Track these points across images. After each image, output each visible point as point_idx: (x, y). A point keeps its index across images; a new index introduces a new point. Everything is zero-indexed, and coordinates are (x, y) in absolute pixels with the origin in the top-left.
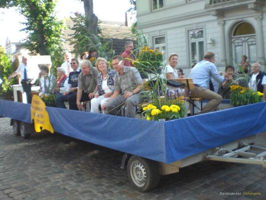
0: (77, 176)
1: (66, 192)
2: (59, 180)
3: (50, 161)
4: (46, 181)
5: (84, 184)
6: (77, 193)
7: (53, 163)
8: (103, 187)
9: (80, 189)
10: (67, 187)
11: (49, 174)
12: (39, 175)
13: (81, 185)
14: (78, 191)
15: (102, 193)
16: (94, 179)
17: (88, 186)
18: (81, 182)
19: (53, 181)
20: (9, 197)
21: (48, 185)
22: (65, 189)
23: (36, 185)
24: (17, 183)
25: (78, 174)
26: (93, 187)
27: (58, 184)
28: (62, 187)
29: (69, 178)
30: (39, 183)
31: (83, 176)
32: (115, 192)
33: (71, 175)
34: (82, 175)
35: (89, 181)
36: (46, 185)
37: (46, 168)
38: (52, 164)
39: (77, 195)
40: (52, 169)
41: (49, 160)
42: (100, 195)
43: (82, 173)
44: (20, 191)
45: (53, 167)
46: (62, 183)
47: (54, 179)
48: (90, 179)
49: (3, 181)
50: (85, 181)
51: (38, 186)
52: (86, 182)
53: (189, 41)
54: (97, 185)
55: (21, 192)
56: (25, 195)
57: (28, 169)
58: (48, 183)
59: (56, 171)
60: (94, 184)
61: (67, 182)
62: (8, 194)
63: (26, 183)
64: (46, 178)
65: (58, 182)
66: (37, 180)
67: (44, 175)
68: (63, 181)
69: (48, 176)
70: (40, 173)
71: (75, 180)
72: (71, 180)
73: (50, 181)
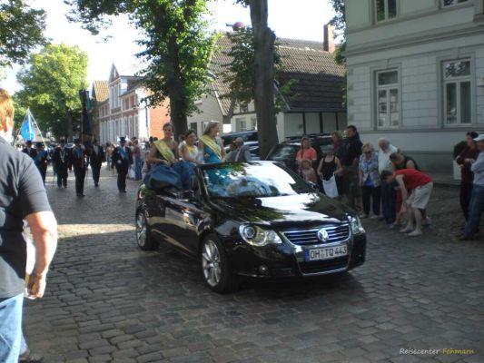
0: (229, 316)
1: (209, 342)
2: (198, 321)
3: (183, 286)
4: (177, 321)
5: (241, 331)
6: (229, 346)
7: (189, 291)
9: (234, 339)
10: (211, 334)
11: (182, 308)
12: (163, 310)
13: (237, 331)
14: (231, 342)
16: (259, 322)
17: (249, 334)
18: (236, 326)
19: (187, 321)
20: (111, 344)
21: (178, 328)
22: (208, 336)
23: (158, 327)
24: (125, 320)
25: (231, 313)
27: (196, 327)
28: (203, 334)
29: (217, 318)
30: (164, 324)
31: (241, 316)
33: (220, 314)
34: (239, 314)
35: (251, 326)
37: (175, 298)
38: (186, 292)
39: (228, 349)
40: (187, 300)
41: (181, 283)
43: (238, 311)
44: (130, 334)
45: (189, 298)
46: (202, 326)
47: (190, 318)
48: (251, 323)
50: (244, 325)
51: (163, 327)
52: (246, 328)
53: (442, 81)
54: (264, 335)
55: (131, 337)
56: (138, 342)
57: (145, 298)
58: (178, 325)
59: (194, 304)
60: (260, 332)
61: (214, 325)
62: (108, 339)
63: (141, 321)
64: (177, 315)
65: (197, 324)
66: (160, 318)
67: (172, 310)
68: (204, 322)
69: (179, 312)
70: (164, 306)
71: (227, 323)
72: (220, 321)
73: (183, 320)
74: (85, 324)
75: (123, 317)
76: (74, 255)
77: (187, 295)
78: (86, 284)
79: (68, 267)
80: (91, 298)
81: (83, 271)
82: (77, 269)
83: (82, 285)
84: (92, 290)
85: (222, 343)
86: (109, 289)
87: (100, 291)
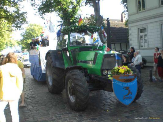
0: (79, 117)
2: (68, 119)
3: (65, 106)
4: (60, 119)
7: (67, 107)
11: (63, 114)
12: (56, 114)
16: (89, 120)
18: (80, 121)
23: (52, 121)
24: (42, 118)
25: (80, 116)
29: (74, 118)
30: (55, 120)
31: (83, 117)
33: (76, 116)
34: (83, 116)
37: (61, 110)
40: (66, 111)
41: (65, 104)
47: (64, 118)
48: (87, 120)
49: (35, 117)
50: (83, 121)
58: (60, 120)
61: (73, 120)
63: (47, 119)
64: (60, 116)
65: (66, 120)
66: (54, 118)
67: (59, 114)
68: (70, 119)
69: (61, 116)
70: (57, 113)
71: (78, 120)
72: (75, 119)
73: (62, 119)
74: (28, 120)
76: (30, 94)
77: (66, 109)
78: (32, 105)
79: (27, 99)
80: (32, 110)
81: (32, 100)
82: (30, 100)
83: (30, 105)
84: (33, 107)
86: (39, 107)
87: (36, 107)
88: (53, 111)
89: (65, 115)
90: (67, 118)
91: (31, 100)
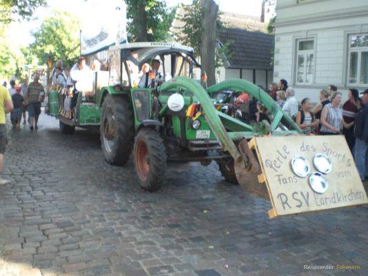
0: (142, 220)
1: (119, 238)
2: (117, 222)
4: (100, 221)
5: (147, 232)
6: (133, 243)
7: (118, 198)
8: (172, 240)
9: (139, 238)
10: (123, 232)
11: (108, 211)
12: (93, 211)
13: (144, 232)
14: (136, 240)
15: (167, 248)
16: (164, 226)
17: (153, 234)
18: (144, 228)
19: (108, 221)
20: (44, 234)
21: (100, 226)
22: (120, 234)
23: (83, 224)
24: (61, 217)
25: (144, 218)
26: (158, 237)
27: (113, 227)
28: (116, 232)
29: (131, 220)
30: (89, 222)
31: (151, 220)
32: (185, 249)
33: (135, 217)
34: (151, 218)
35: (156, 229)
36: (98, 225)
37: (106, 203)
38: (116, 199)
39: (131, 245)
40: (115, 206)
41: (115, 192)
42: (163, 250)
43: (151, 216)
44: (61, 228)
45: (117, 204)
46: (119, 226)
47: (110, 219)
50: (151, 228)
51: (88, 225)
54: (163, 236)
55: (62, 230)
56: (65, 234)
58: (100, 224)
59: (118, 208)
60: (162, 233)
61: (128, 225)
62: (43, 231)
63: (72, 219)
64: (102, 216)
65: (115, 224)
66: (88, 218)
67: (99, 211)
68: (121, 223)
69: (104, 214)
70: (95, 209)
71: (138, 225)
72: (133, 223)
73: (105, 220)
74: (29, 218)
75: (60, 215)
76: (41, 166)
77: (116, 201)
78: (42, 188)
79: (33, 175)
80: (42, 199)
81: (44, 179)
82: (40, 177)
83: (38, 189)
84: (45, 193)
85: (129, 239)
86: (57, 193)
87: (51, 194)
88: (86, 204)
89: (112, 213)
90: (115, 219)
91: (41, 179)
